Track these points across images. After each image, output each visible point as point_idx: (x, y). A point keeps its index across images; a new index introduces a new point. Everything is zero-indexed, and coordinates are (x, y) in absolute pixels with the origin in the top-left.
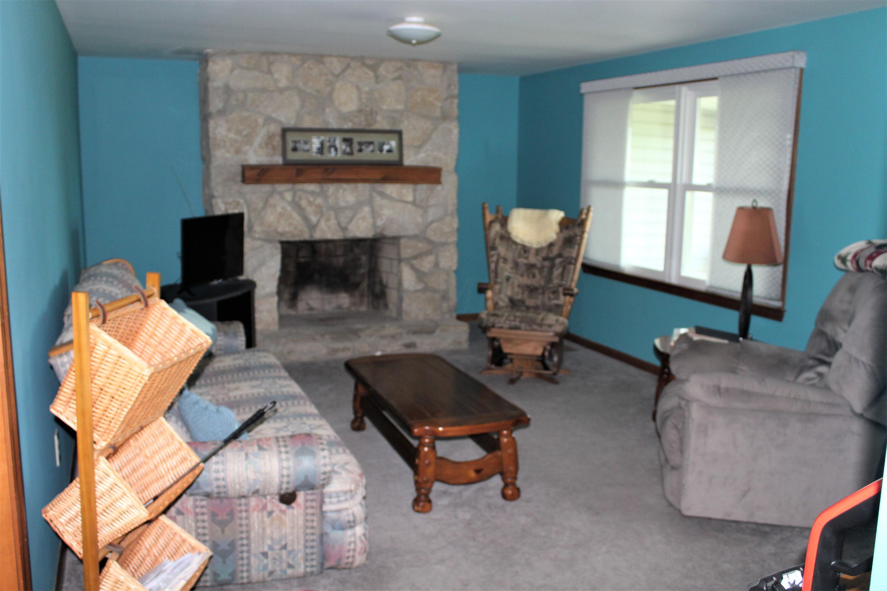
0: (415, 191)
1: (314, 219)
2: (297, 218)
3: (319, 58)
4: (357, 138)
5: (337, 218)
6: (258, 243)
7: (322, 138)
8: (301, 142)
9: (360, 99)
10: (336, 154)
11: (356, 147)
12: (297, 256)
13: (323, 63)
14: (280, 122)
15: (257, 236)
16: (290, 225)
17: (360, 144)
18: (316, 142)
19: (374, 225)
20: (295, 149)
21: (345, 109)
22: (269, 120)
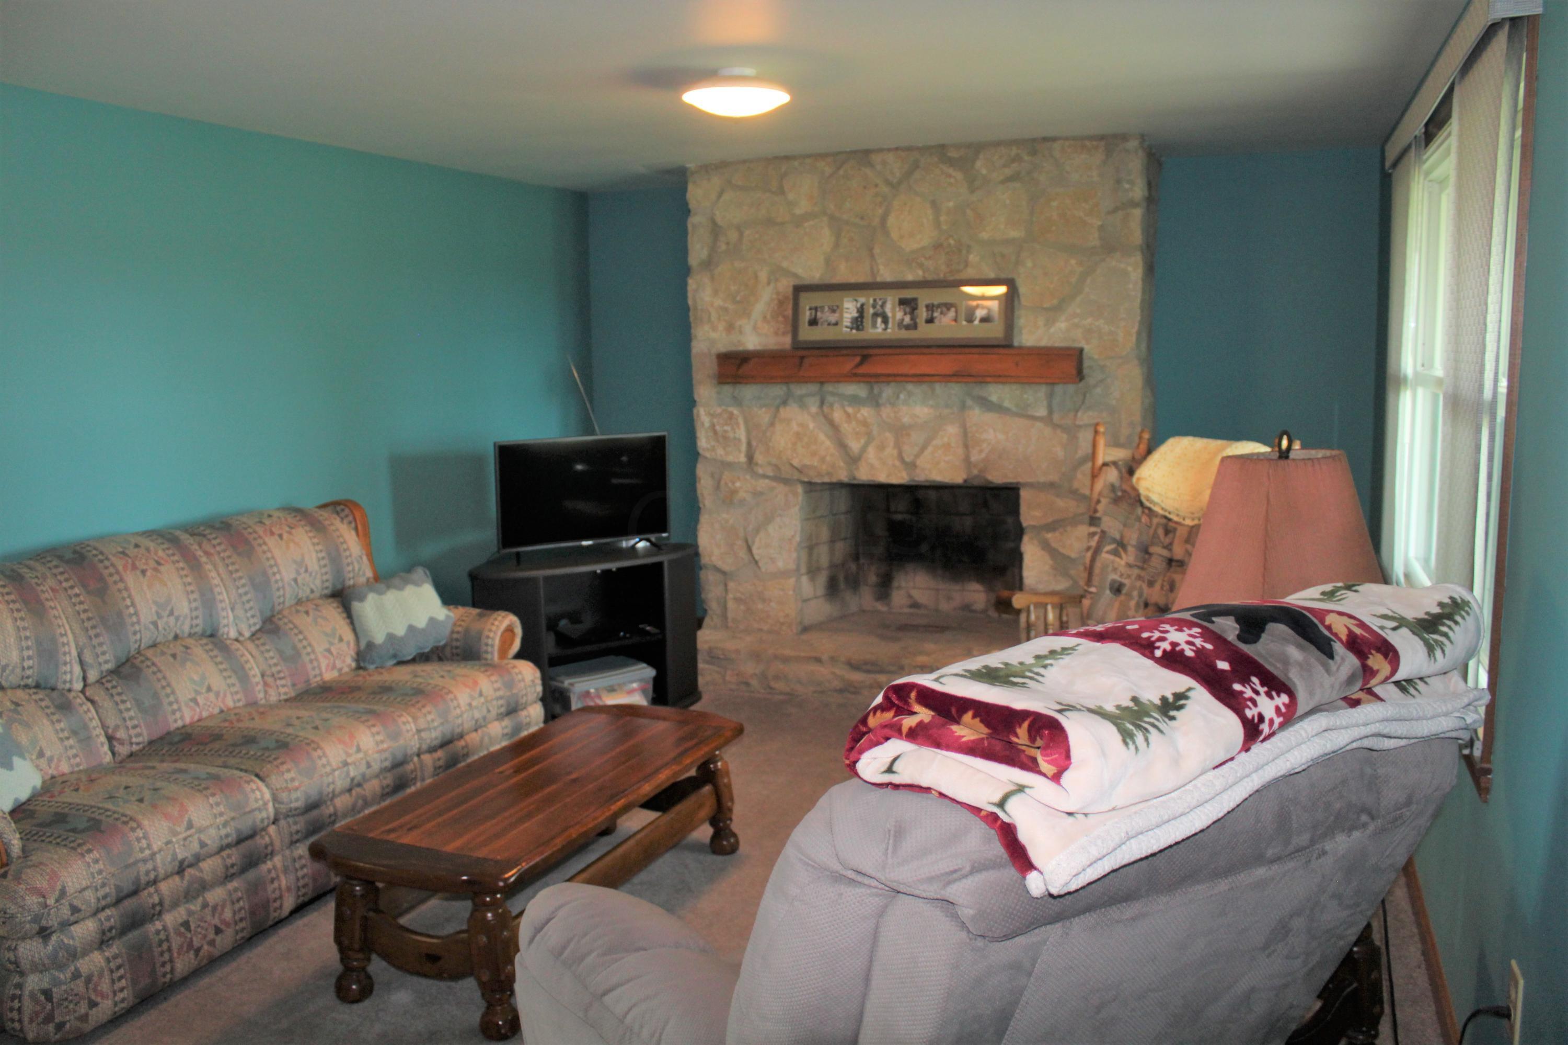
0: (1050, 396)
1: (855, 446)
2: (826, 443)
3: (864, 156)
4: (925, 297)
5: (898, 446)
6: (763, 484)
7: (862, 300)
8: (826, 309)
9: (937, 224)
10: (885, 329)
11: (923, 314)
12: (888, 510)
13: (871, 165)
14: (795, 275)
15: (760, 471)
16: (814, 454)
17: (930, 308)
18: (850, 309)
19: (967, 460)
20: (813, 322)
21: (910, 245)
22: (777, 272)
